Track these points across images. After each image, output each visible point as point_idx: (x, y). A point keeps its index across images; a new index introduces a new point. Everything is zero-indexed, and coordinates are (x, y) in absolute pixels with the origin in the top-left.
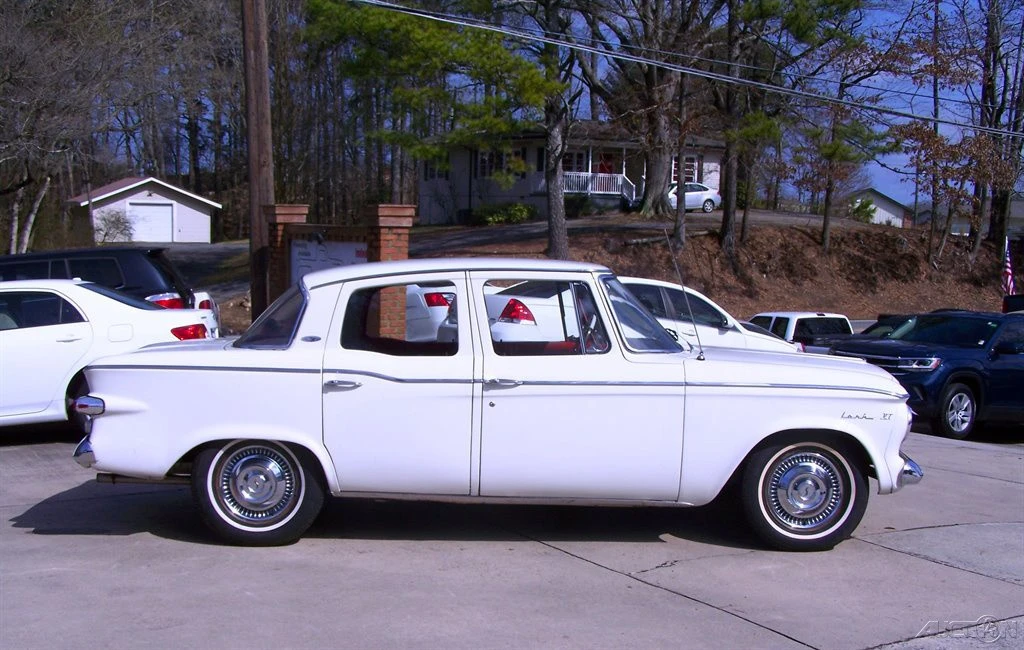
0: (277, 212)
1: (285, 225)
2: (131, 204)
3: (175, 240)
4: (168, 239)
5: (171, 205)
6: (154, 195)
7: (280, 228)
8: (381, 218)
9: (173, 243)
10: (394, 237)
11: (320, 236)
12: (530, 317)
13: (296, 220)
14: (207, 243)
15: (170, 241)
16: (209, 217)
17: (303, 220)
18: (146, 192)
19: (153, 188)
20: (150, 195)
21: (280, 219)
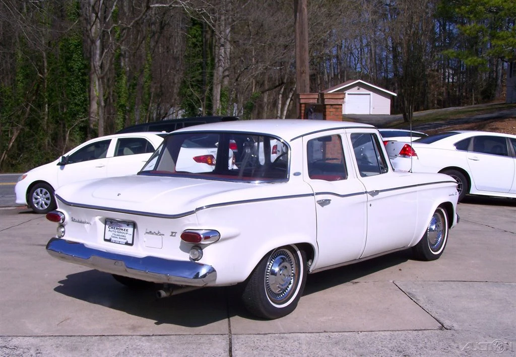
0: (300, 97)
1: (305, 104)
2: (348, 94)
3: (371, 113)
4: (367, 113)
5: (369, 94)
6: (361, 89)
7: (303, 105)
8: (326, 100)
9: (370, 115)
10: (334, 110)
11: (311, 110)
12: (414, 154)
13: (311, 101)
14: (388, 115)
15: (369, 114)
16: (390, 100)
17: (316, 101)
18: (357, 87)
19: (360, 85)
20: (359, 89)
21: (302, 101)
